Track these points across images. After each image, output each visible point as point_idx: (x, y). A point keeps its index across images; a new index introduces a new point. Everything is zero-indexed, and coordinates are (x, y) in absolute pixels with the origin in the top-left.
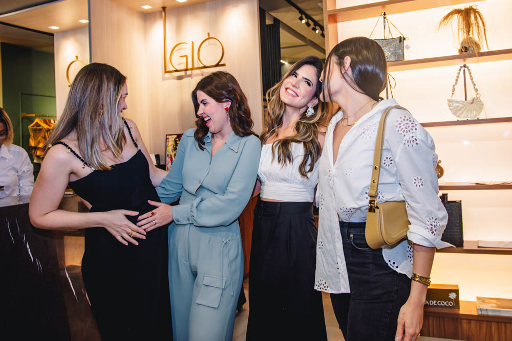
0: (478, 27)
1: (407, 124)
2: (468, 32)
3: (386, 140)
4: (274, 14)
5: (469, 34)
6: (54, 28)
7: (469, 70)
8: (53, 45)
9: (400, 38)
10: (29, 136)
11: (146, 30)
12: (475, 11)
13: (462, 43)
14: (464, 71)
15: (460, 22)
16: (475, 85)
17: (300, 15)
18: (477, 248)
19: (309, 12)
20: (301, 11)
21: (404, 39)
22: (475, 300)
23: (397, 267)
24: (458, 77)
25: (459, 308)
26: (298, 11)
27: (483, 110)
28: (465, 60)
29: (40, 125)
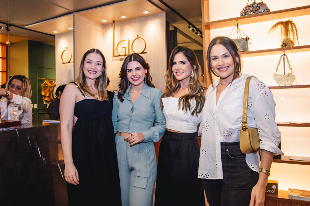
0: (293, 32)
1: (262, 85)
2: (287, 35)
3: (250, 92)
4: (174, 25)
5: (287, 36)
6: (55, 32)
7: (287, 57)
8: (54, 41)
9: (246, 38)
10: (41, 90)
11: (104, 34)
12: (291, 23)
13: (283, 41)
14: (284, 57)
15: (282, 29)
16: (290, 66)
17: (189, 25)
18: (289, 160)
19: (193, 24)
20: (189, 23)
21: (249, 39)
22: (287, 190)
23: (253, 167)
24: (280, 61)
25: (278, 195)
27: (295, 80)
28: (284, 51)
29: (47, 84)
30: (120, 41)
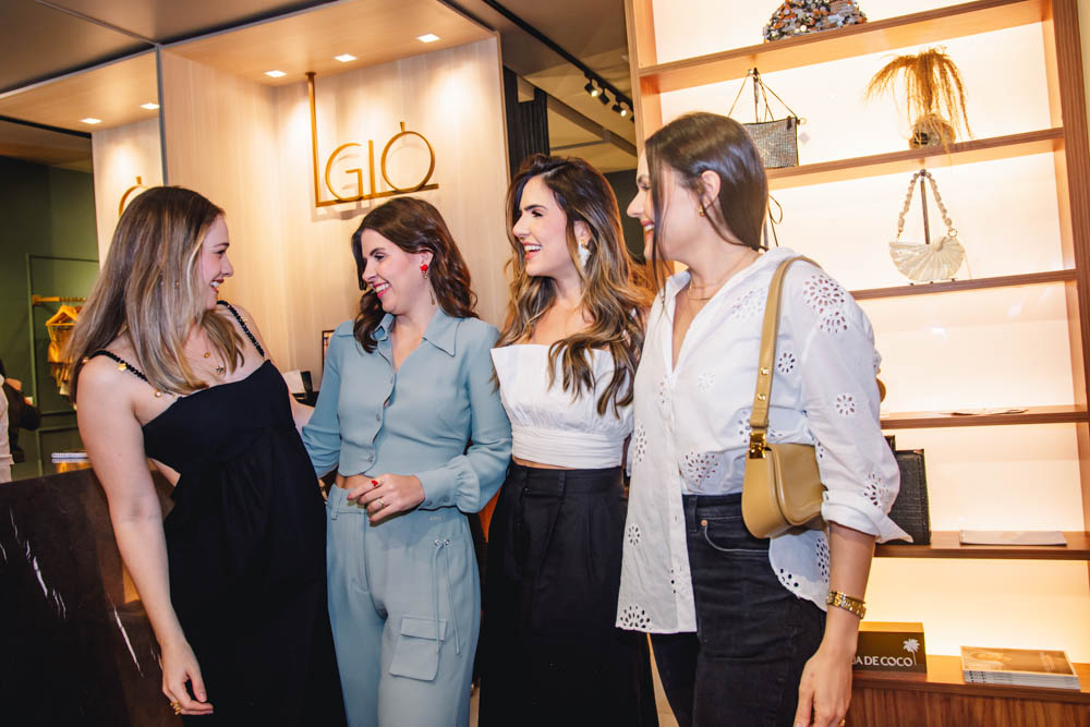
0: (949, 91)
1: (826, 289)
2: (929, 103)
3: (786, 318)
4: (534, 80)
5: (929, 106)
6: (91, 121)
7: (932, 181)
8: (90, 156)
9: (789, 119)
10: (48, 341)
11: (276, 122)
12: (941, 59)
13: (916, 125)
14: (922, 182)
15: (911, 82)
16: (945, 211)
17: (588, 81)
18: (958, 547)
19: (604, 75)
20: (589, 74)
21: (798, 122)
22: (958, 653)
23: (796, 585)
24: (910, 196)
25: (925, 671)
26: (582, 73)
27: (964, 262)
28: (922, 162)
29: (70, 319)
30: (335, 149)
